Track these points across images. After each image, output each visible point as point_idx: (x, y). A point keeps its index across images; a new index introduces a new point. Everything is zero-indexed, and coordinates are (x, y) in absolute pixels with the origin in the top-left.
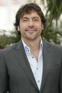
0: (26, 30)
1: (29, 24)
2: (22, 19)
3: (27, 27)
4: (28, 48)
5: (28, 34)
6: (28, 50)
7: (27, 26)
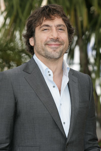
0: (46, 44)
1: (52, 36)
2: (41, 28)
3: (49, 40)
4: (49, 72)
5: (49, 50)
6: (50, 75)
7: (47, 38)
